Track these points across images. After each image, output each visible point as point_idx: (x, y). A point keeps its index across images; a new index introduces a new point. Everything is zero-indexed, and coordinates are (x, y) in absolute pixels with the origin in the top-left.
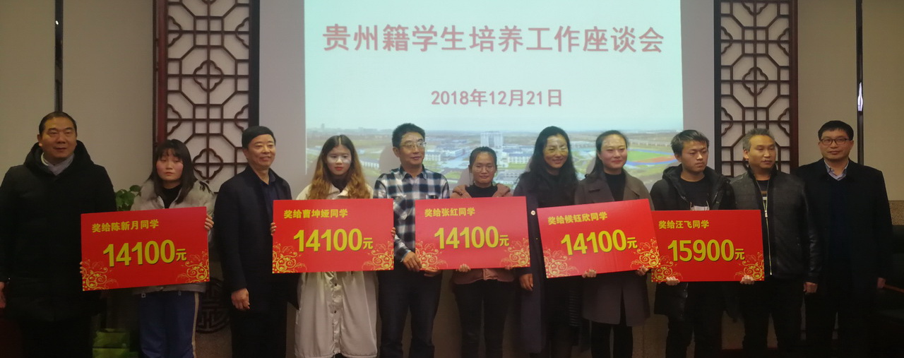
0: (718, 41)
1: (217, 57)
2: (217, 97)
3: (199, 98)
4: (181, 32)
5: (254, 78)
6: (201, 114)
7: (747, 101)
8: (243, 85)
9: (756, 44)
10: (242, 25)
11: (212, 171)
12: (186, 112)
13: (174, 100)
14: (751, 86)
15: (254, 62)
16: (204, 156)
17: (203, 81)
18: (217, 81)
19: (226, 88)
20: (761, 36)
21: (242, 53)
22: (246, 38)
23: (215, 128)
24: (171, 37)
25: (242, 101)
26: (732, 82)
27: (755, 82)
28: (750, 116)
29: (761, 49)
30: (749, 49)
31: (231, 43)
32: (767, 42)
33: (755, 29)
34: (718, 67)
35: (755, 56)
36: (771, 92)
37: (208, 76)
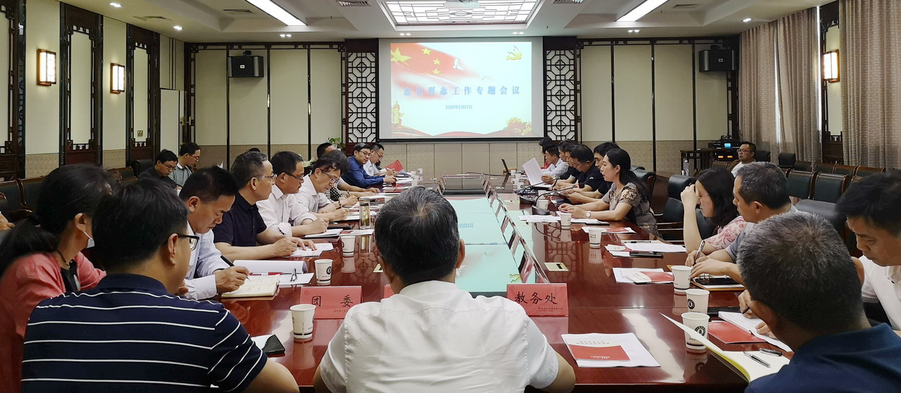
0: (545, 81)
1: (365, 91)
2: (365, 105)
3: (359, 105)
4: (353, 83)
5: (377, 98)
6: (360, 110)
7: (558, 102)
8: (374, 100)
9: (561, 81)
10: (373, 79)
11: (364, 130)
12: (355, 110)
13: (350, 106)
14: (559, 97)
15: (377, 92)
16: (361, 125)
17: (360, 99)
18: (365, 99)
19: (368, 101)
20: (563, 78)
21: (373, 89)
22: (374, 84)
23: (364, 115)
24: (350, 84)
25: (374, 105)
26: (551, 95)
27: (560, 95)
28: (558, 108)
29: (563, 83)
30: (558, 83)
31: (369, 86)
32: (565, 80)
33: (560, 75)
34: (545, 90)
35: (560, 85)
36: (567, 99)
37: (362, 97)
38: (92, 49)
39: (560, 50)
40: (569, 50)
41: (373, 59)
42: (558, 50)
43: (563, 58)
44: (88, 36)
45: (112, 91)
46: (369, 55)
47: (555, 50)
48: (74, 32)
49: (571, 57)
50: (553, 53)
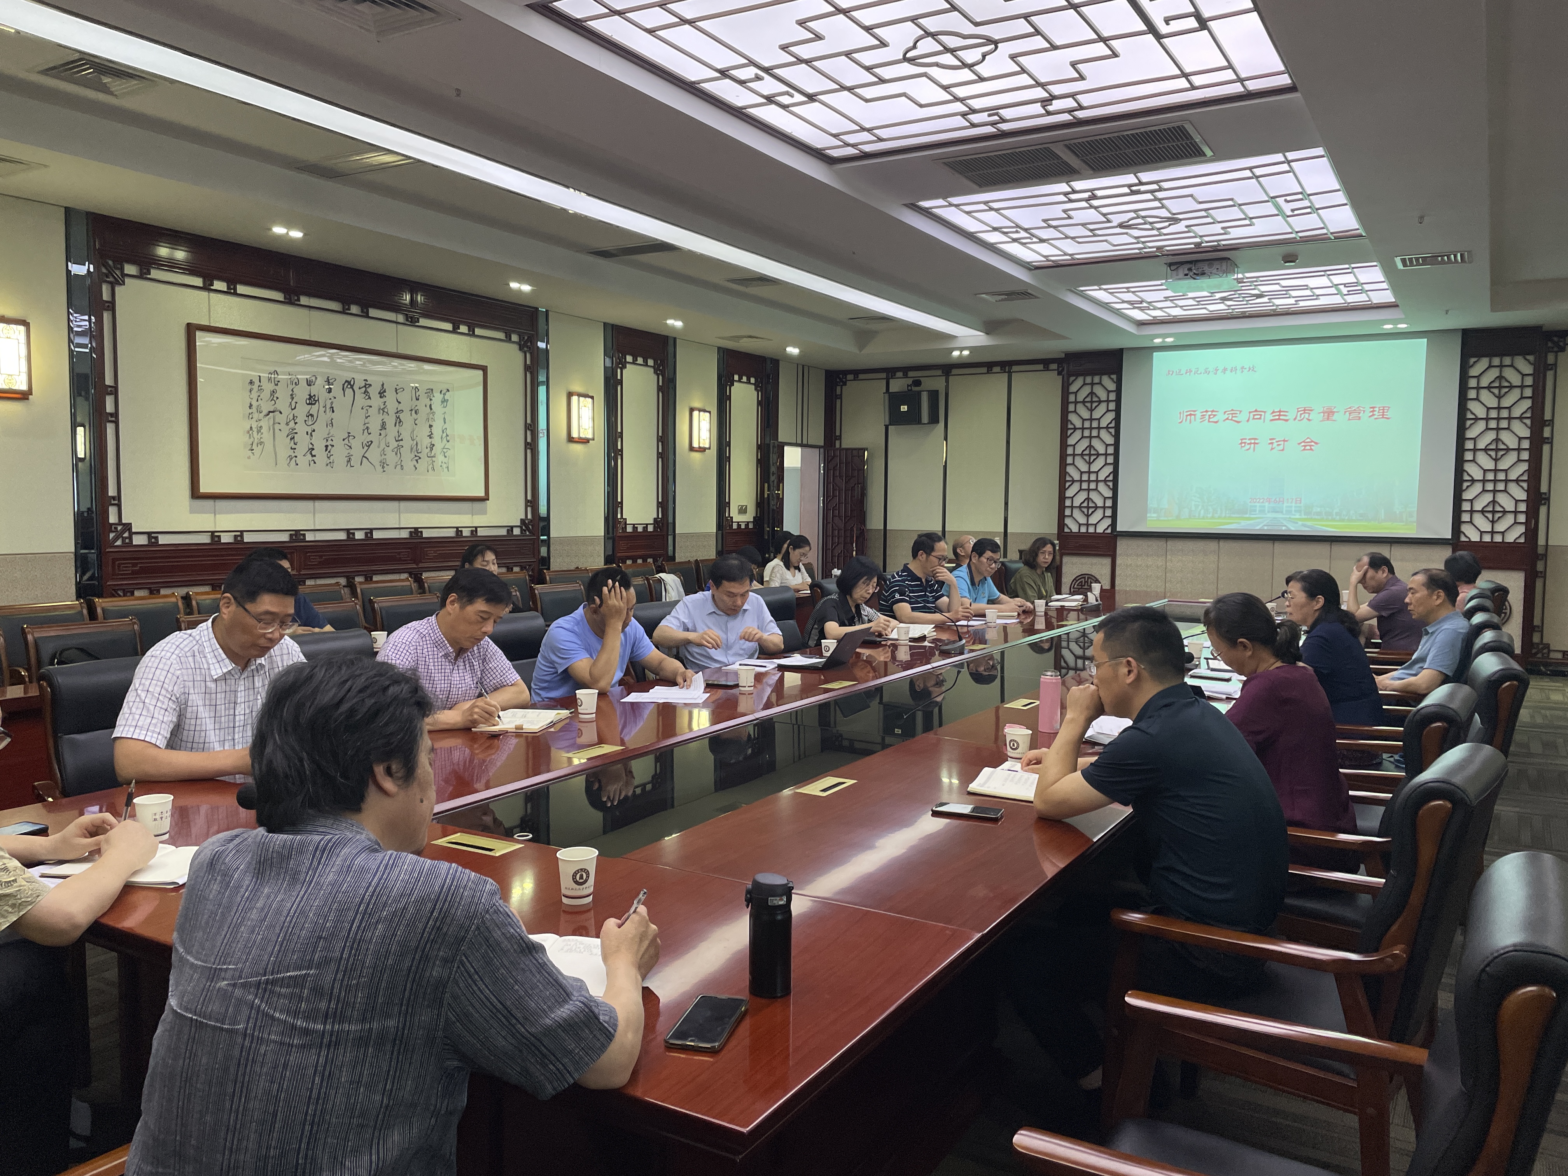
0: (1462, 420)
2: (1095, 467)
3: (1084, 467)
4: (1075, 429)
5: (1116, 455)
6: (1085, 477)
7: (1489, 464)
8: (1110, 460)
9: (1499, 420)
10: (1111, 423)
11: (1091, 511)
12: (1076, 477)
13: (1070, 469)
15: (1116, 445)
16: (1086, 502)
17: (1087, 458)
18: (1095, 457)
19: (1100, 461)
20: (1504, 414)
21: (1110, 440)
22: (1112, 431)
23: (1093, 486)
24: (1070, 432)
25: (1110, 469)
26: (1475, 450)
27: (1497, 450)
28: (1490, 476)
29: (1504, 424)
30: (1493, 424)
31: (1104, 434)
32: (1509, 419)
33: (1499, 408)
34: (1461, 439)
35: (1498, 429)
36: (1511, 457)
37: (1090, 455)
38: (660, 389)
39: (1501, 355)
40: (1524, 353)
41: (1112, 386)
42: (1496, 356)
43: (1510, 374)
44: (652, 370)
45: (692, 449)
46: (1106, 380)
47: (1490, 355)
48: (627, 365)
49: (1528, 369)
50: (1484, 363)
